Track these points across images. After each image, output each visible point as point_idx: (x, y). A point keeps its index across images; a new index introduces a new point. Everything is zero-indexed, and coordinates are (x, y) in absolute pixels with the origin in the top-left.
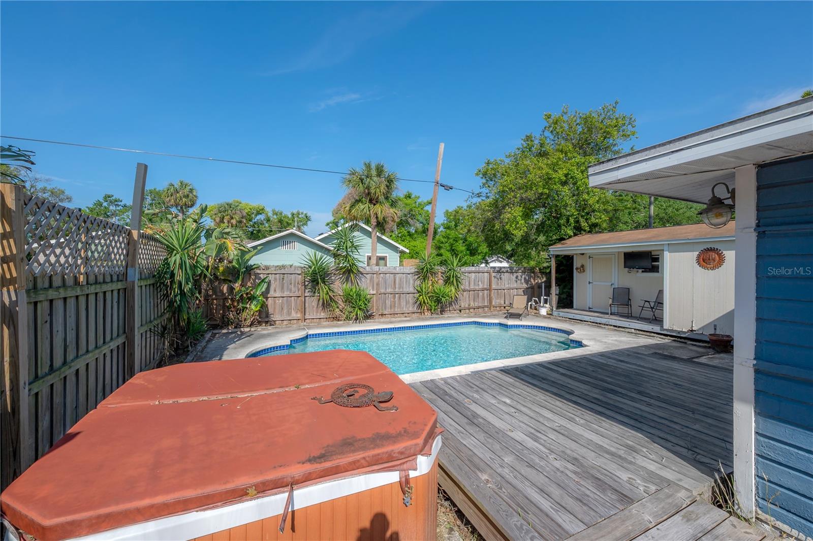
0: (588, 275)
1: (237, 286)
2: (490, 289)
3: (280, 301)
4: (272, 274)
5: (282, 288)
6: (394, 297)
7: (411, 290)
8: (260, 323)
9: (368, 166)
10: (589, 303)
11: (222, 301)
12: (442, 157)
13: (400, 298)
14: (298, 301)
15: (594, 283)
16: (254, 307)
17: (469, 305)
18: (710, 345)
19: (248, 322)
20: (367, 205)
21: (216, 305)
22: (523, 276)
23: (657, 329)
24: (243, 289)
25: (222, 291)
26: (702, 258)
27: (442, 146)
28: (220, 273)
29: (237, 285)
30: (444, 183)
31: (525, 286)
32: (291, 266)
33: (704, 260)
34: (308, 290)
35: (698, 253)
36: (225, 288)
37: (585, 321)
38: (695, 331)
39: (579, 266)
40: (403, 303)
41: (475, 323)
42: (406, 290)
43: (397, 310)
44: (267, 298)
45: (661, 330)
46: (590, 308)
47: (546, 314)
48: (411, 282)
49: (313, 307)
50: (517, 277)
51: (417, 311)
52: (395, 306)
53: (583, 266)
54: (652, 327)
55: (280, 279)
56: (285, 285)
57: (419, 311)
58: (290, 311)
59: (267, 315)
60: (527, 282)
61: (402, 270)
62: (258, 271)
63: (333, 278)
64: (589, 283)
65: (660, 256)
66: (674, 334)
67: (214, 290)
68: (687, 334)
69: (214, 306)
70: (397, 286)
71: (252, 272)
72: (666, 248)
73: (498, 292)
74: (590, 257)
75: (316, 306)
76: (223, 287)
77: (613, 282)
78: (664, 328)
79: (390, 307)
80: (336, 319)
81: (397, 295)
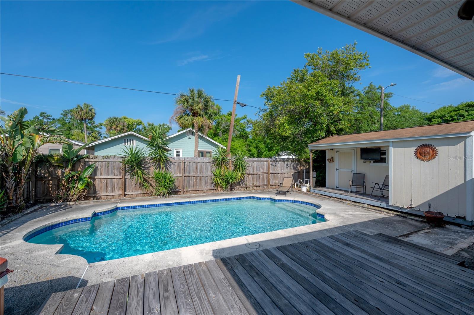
0: (336, 164)
2: (268, 173)
3: (106, 182)
4: (99, 162)
5: (107, 172)
6: (196, 179)
7: (209, 174)
8: (86, 198)
9: (192, 92)
10: (336, 184)
11: (57, 181)
12: (238, 84)
13: (200, 179)
14: (120, 182)
15: (340, 170)
16: (80, 186)
17: (253, 184)
18: (425, 220)
19: (75, 197)
20: (190, 118)
21: (52, 184)
22: (292, 164)
23: (384, 205)
24: (73, 173)
25: (57, 175)
26: (419, 152)
27: (239, 77)
28: (54, 161)
29: (67, 170)
30: (240, 102)
31: (293, 171)
32: (115, 156)
33: (420, 154)
34: (128, 173)
35: (415, 148)
36: (60, 173)
37: (332, 197)
38: (413, 208)
39: (330, 158)
40: (203, 183)
41: (254, 198)
42: (205, 174)
43: (198, 188)
44: (94, 180)
45: (387, 206)
46: (337, 187)
47: (306, 191)
48: (210, 168)
49: (132, 186)
50: (287, 165)
51: (213, 188)
52: (196, 185)
53: (332, 158)
54: (381, 203)
55: (105, 166)
56: (110, 170)
57: (215, 188)
58: (113, 188)
59: (95, 192)
60: (295, 168)
61: (202, 160)
62: (87, 160)
63: (148, 165)
64: (337, 170)
65: (386, 151)
66: (397, 210)
67: (50, 174)
68: (407, 210)
69: (50, 186)
70: (199, 171)
71: (82, 160)
72: (391, 144)
73: (274, 175)
74: (337, 152)
75: (134, 185)
76: (58, 171)
77: (353, 169)
78: (390, 204)
79: (192, 186)
80: (150, 194)
81: (198, 177)
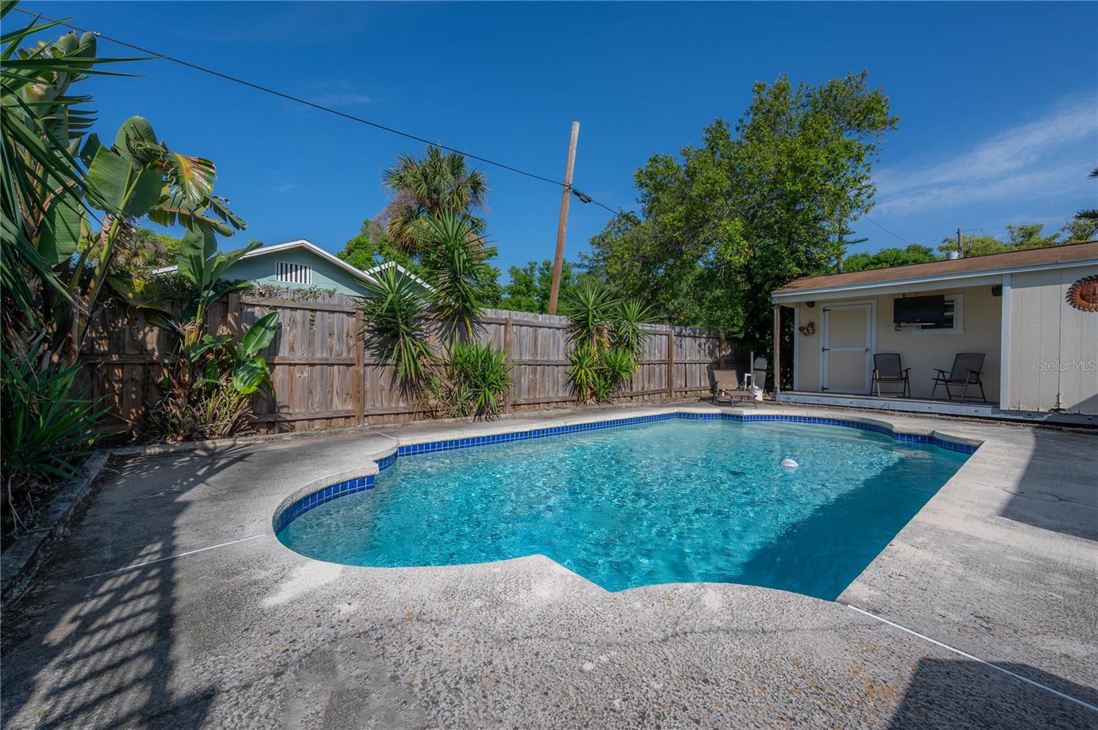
0: (823, 336)
1: (190, 331)
2: (669, 363)
3: (305, 374)
4: (284, 308)
5: (311, 343)
6: (535, 372)
7: (562, 358)
8: (254, 426)
9: (435, 154)
10: (823, 378)
11: (140, 369)
12: (575, 146)
13: (543, 372)
14: (348, 374)
15: (832, 350)
16: (240, 384)
17: (643, 388)
19: (224, 424)
21: (121, 381)
22: (707, 345)
23: (986, 411)
24: (207, 338)
25: (141, 346)
26: (1078, 293)
27: (576, 127)
28: (134, 293)
29: (188, 327)
30: (579, 190)
31: (709, 359)
32: (331, 294)
33: (1082, 297)
34: (371, 351)
35: (1070, 286)
36: (151, 338)
38: (1064, 410)
39: (805, 323)
40: (549, 384)
41: (680, 415)
42: (553, 358)
43: (540, 396)
44: (272, 365)
45: (992, 413)
46: (823, 389)
47: (763, 399)
48: (562, 343)
49: (382, 389)
51: (571, 399)
52: (535, 390)
53: (812, 325)
54: (977, 409)
55: (304, 322)
56: (318, 337)
57: (575, 398)
58: (329, 397)
59: (273, 407)
60: (711, 353)
61: (547, 321)
62: (247, 299)
63: (423, 327)
64: (824, 350)
67: (116, 342)
68: (1046, 417)
69: (116, 386)
70: (539, 350)
71: (231, 297)
72: (1006, 281)
73: (678, 367)
74: (824, 310)
75: (387, 388)
76: (145, 334)
77: (868, 346)
78: (1002, 408)
79: (527, 391)
80: (431, 413)
81: (539, 368)
